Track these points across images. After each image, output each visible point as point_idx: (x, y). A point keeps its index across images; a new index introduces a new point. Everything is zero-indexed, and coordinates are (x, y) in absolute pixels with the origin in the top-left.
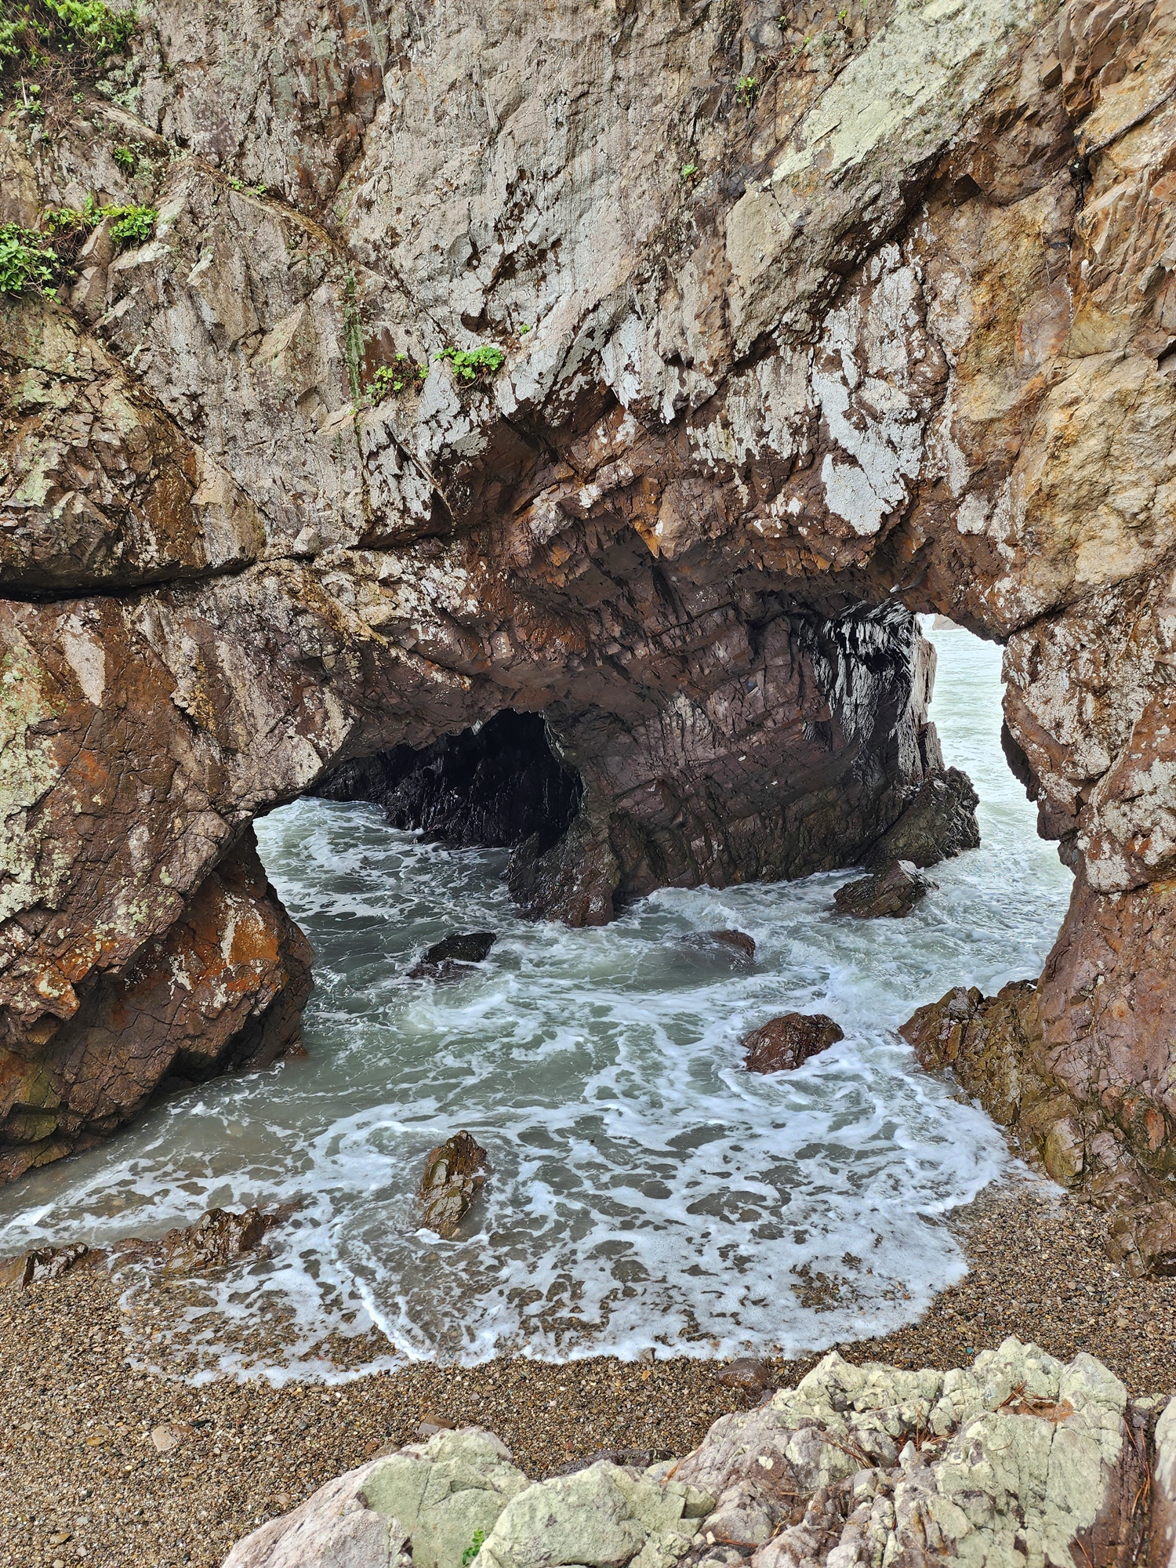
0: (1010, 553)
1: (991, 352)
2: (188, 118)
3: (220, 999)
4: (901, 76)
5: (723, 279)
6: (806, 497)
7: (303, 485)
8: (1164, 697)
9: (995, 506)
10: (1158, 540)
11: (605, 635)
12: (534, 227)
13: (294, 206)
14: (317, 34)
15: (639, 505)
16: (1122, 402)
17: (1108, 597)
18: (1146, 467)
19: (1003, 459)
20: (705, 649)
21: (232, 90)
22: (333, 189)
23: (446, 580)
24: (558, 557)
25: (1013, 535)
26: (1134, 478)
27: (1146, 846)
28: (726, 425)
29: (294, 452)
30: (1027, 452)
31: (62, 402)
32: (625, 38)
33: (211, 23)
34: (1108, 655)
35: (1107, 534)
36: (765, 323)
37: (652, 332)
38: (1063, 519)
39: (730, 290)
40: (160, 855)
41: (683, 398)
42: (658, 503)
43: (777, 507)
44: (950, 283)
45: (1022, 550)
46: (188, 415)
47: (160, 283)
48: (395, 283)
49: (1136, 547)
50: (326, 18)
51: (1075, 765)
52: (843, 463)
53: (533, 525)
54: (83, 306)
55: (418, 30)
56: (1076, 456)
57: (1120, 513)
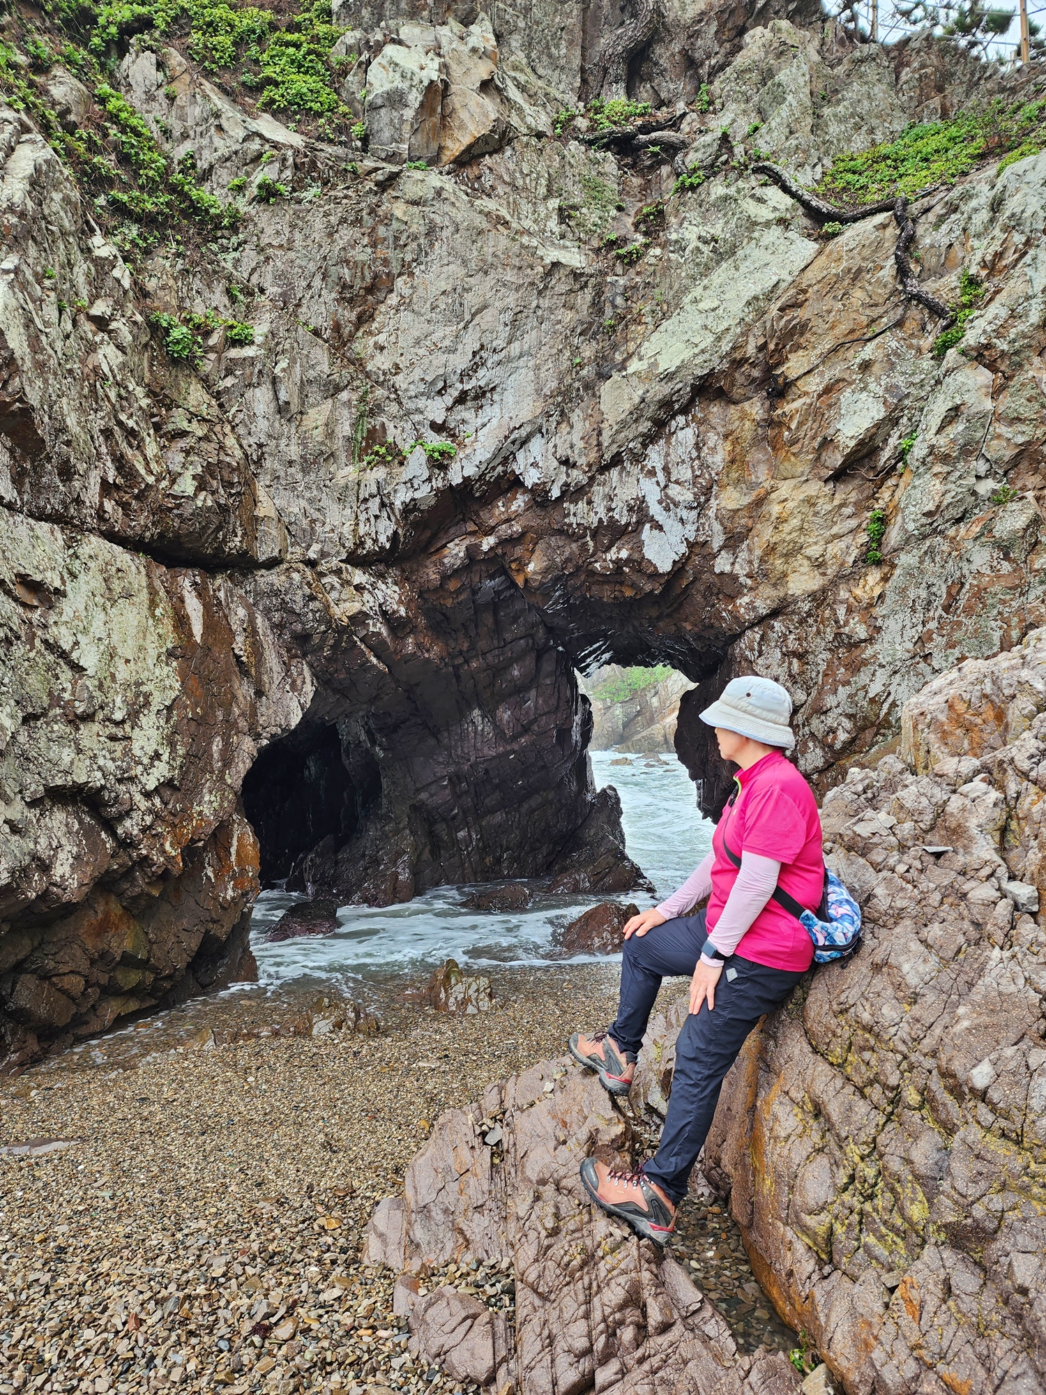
0: (749, 582)
1: (734, 475)
2: (269, 277)
3: (230, 893)
4: (690, 333)
5: (599, 419)
6: (631, 548)
7: (316, 515)
8: (839, 653)
9: (739, 556)
10: (829, 572)
12: (483, 377)
13: (326, 341)
14: (359, 248)
15: (518, 551)
16: (808, 501)
17: (807, 602)
18: (821, 535)
19: (743, 531)
20: (507, 667)
21: (300, 267)
22: (352, 336)
23: (389, 591)
24: (453, 585)
25: (751, 571)
26: (815, 540)
27: (835, 738)
28: (590, 502)
29: (315, 492)
30: (759, 526)
31: (200, 433)
32: (546, 287)
33: (293, 226)
34: (806, 634)
35: (802, 569)
36: (620, 447)
37: (551, 445)
38: (780, 561)
39: (602, 426)
40: (227, 762)
41: (567, 485)
42: (533, 551)
43: (612, 555)
44: (712, 439)
45: (756, 580)
46: (255, 458)
47: (256, 370)
48: (393, 396)
49: (818, 576)
50: (366, 240)
52: (655, 529)
53: (445, 561)
54: (207, 376)
55: (422, 259)
56: (786, 528)
57: (809, 558)
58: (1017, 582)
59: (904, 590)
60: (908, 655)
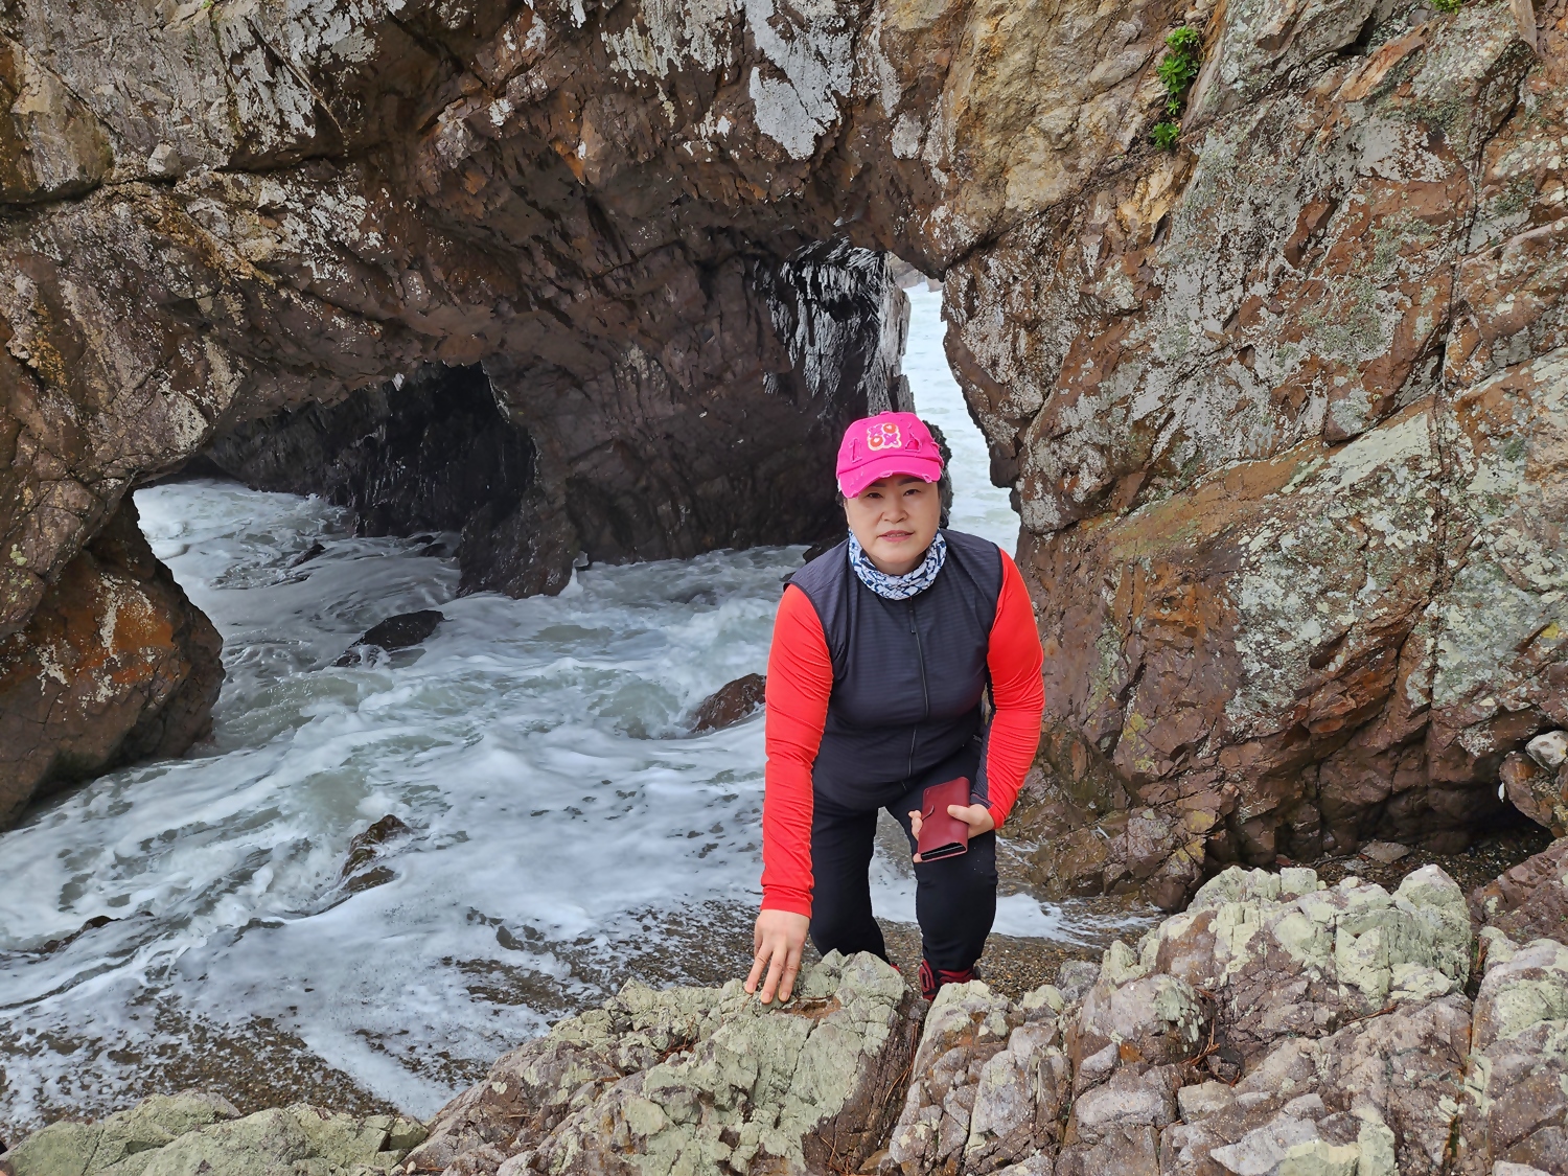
0: (944, 179)
3: (104, 693)
6: (735, 116)
7: (153, 92)
8: (1089, 329)
9: (929, 128)
10: (1083, 163)
11: (538, 276)
15: (555, 122)
16: (1046, 12)
17: (1037, 225)
18: (1071, 84)
19: (933, 75)
20: (654, 293)
23: (341, 209)
24: (473, 183)
25: (946, 158)
26: (1058, 96)
27: (1074, 486)
28: (643, 30)
29: (139, 53)
30: (956, 66)
34: (1038, 287)
35: (1035, 158)
38: (992, 142)
42: (579, 123)
43: (706, 128)
45: (955, 176)
49: (1062, 171)
51: (1011, 404)
52: (771, 77)
53: (439, 146)
56: (1002, 71)
57: (1046, 134)
58: (1448, 205)
59: (1207, 214)
60: (1211, 345)
